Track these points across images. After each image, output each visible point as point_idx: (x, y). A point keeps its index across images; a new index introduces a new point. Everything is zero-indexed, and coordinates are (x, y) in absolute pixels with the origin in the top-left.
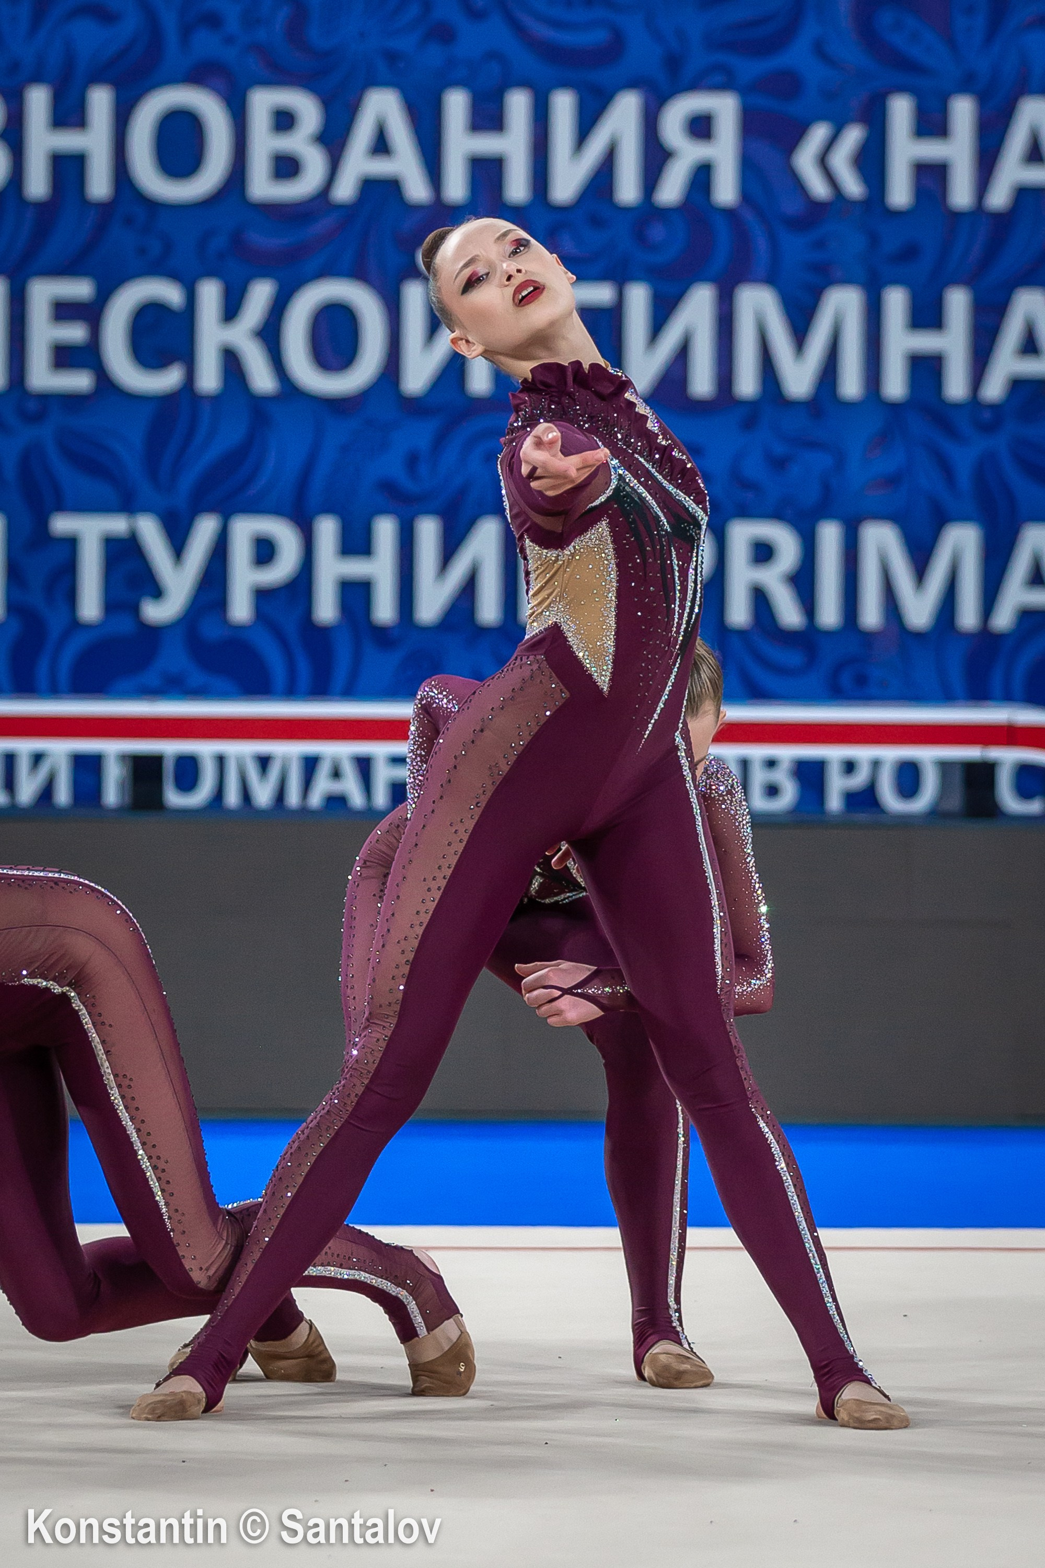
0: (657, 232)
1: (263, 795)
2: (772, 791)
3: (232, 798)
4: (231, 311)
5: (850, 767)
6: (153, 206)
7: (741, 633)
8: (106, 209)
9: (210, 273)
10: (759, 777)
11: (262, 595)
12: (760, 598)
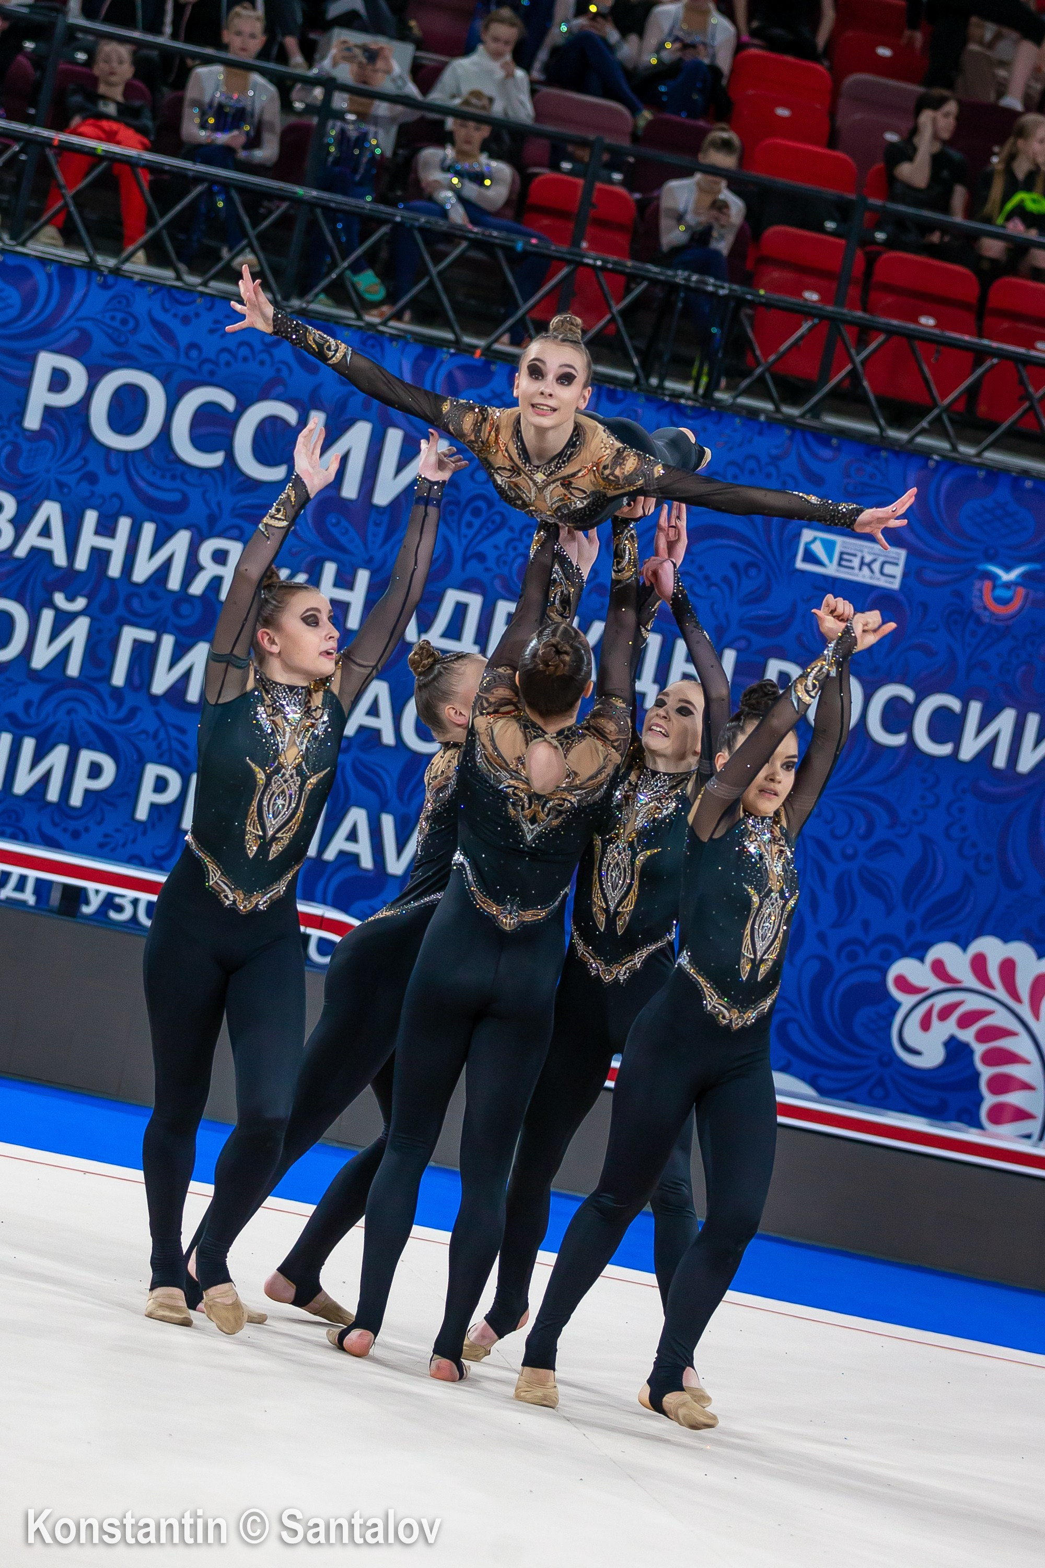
0: (185, 609)
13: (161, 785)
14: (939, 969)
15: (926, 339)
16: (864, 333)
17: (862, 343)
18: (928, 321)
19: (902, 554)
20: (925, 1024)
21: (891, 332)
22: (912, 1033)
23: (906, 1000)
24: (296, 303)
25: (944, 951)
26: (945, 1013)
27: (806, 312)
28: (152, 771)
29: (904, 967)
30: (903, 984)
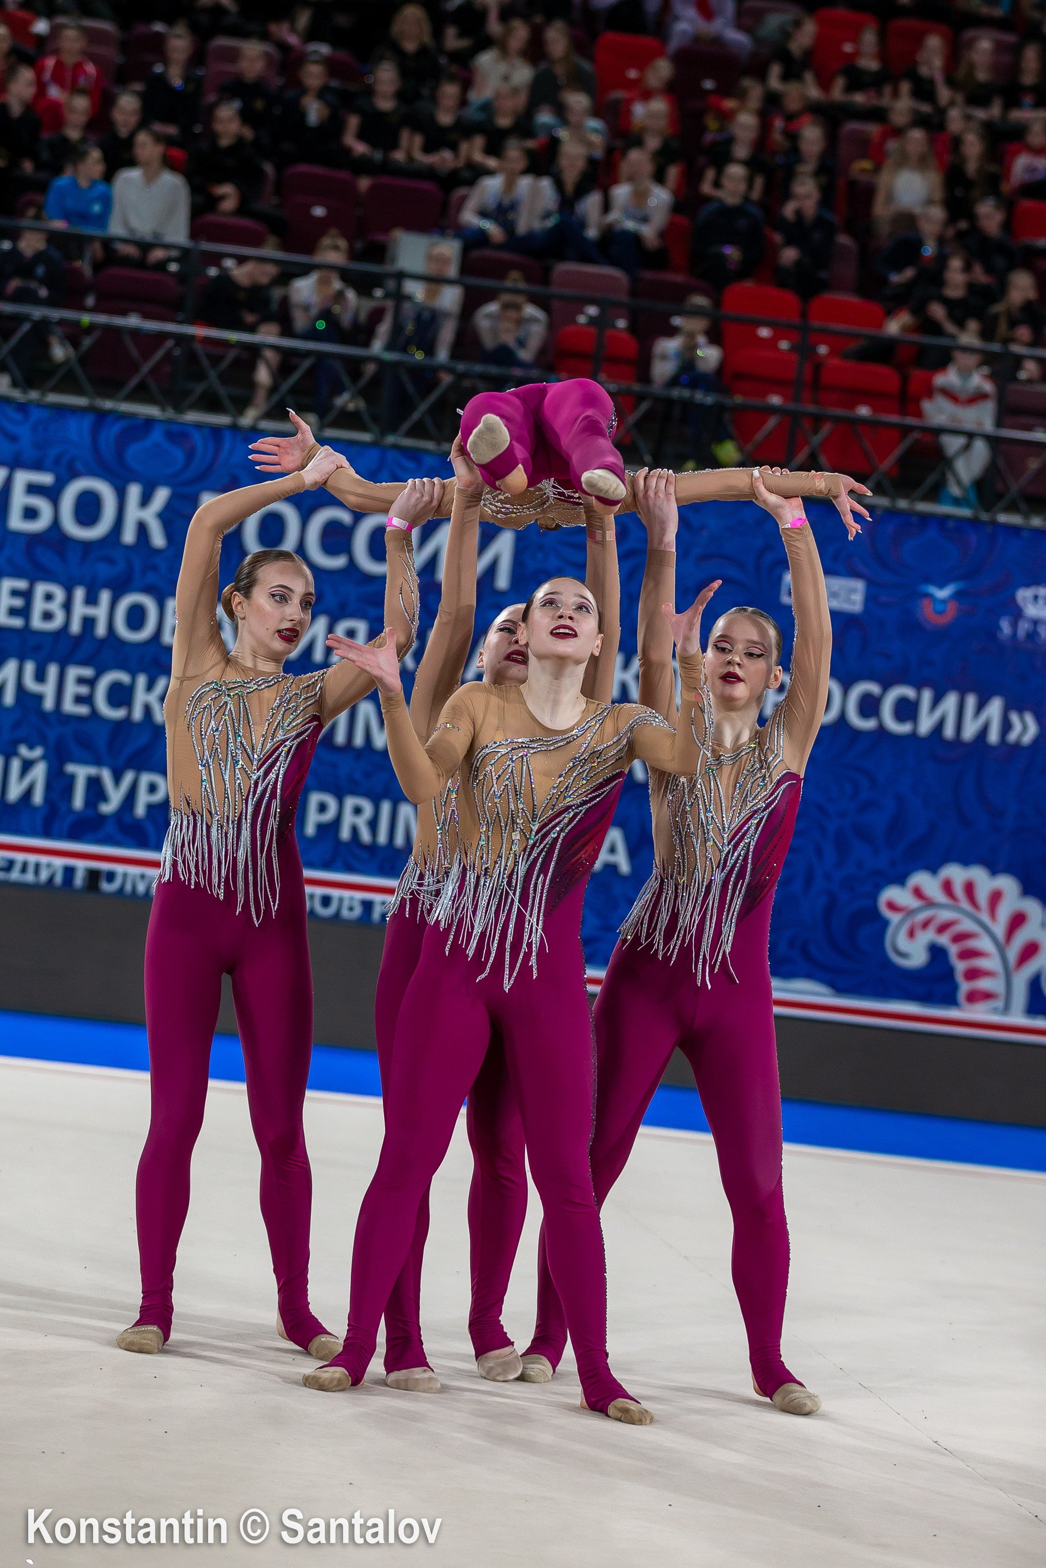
1: (141, 888)
2: (351, 909)
3: (128, 888)
4: (150, 687)
5: (383, 903)
6: (122, 643)
7: (346, 844)
8: (102, 642)
9: (143, 670)
10: (346, 904)
11: (150, 807)
12: (355, 830)
13: (322, 808)
14: (918, 893)
15: (863, 422)
16: (817, 421)
17: (816, 432)
18: (864, 411)
19: (859, 586)
20: (911, 934)
21: (837, 420)
22: (903, 942)
23: (894, 918)
24: (390, 439)
25: (921, 879)
26: (925, 925)
27: (773, 410)
28: (315, 798)
29: (892, 893)
30: (892, 906)
